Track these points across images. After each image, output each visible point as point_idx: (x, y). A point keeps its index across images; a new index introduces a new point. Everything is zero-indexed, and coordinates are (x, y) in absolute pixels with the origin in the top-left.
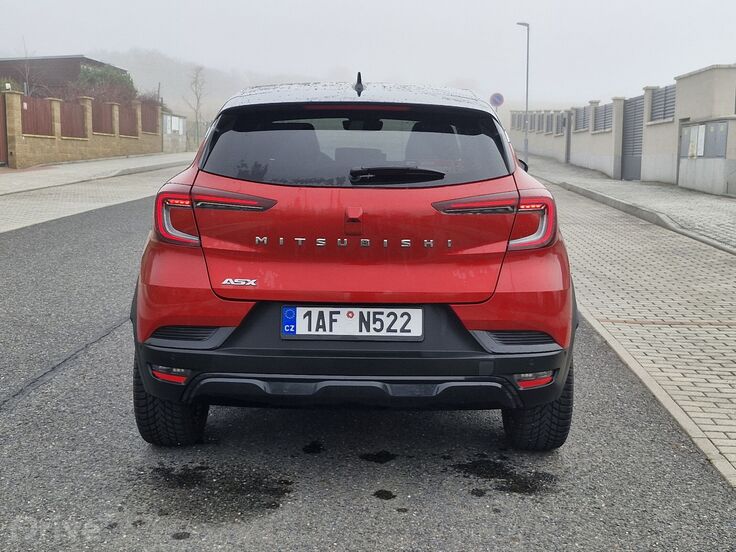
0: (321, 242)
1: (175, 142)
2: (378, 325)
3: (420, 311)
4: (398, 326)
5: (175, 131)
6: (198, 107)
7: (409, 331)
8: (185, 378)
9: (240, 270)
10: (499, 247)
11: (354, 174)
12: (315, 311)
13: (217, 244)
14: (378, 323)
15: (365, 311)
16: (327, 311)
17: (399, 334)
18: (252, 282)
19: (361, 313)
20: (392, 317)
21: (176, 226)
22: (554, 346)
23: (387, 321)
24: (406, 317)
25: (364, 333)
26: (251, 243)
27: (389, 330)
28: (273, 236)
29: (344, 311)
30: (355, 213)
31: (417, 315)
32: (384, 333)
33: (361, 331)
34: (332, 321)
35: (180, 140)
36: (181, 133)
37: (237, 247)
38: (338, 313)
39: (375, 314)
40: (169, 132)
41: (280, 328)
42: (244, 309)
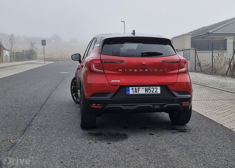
0: (136, 70)
1: (7, 59)
2: (150, 91)
3: (159, 87)
4: (154, 91)
5: (7, 55)
6: (12, 47)
7: (157, 92)
8: (101, 107)
9: (115, 78)
10: (177, 71)
11: (142, 54)
12: (134, 88)
13: (109, 72)
14: (150, 90)
15: (146, 87)
16: (137, 88)
17: (155, 93)
18: (119, 81)
19: (145, 88)
20: (153, 89)
21: (96, 68)
22: (190, 95)
23: (152, 90)
24: (156, 89)
25: (147, 93)
26: (118, 71)
27: (152, 92)
28: (123, 69)
29: (141, 88)
30: (144, 63)
31: (159, 88)
32: (151, 93)
33: (146, 92)
34: (138, 90)
35: (8, 58)
36: (8, 56)
37: (114, 72)
38: (140, 88)
39: (149, 88)
40: (5, 55)
41: (126, 92)
42: (117, 88)
